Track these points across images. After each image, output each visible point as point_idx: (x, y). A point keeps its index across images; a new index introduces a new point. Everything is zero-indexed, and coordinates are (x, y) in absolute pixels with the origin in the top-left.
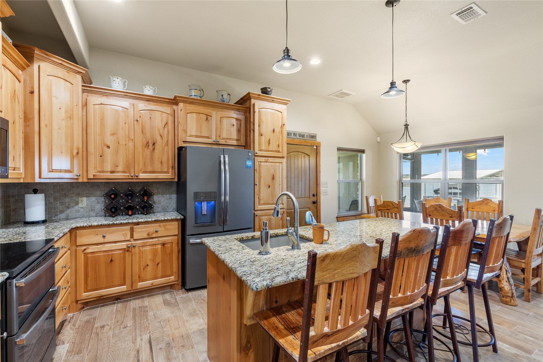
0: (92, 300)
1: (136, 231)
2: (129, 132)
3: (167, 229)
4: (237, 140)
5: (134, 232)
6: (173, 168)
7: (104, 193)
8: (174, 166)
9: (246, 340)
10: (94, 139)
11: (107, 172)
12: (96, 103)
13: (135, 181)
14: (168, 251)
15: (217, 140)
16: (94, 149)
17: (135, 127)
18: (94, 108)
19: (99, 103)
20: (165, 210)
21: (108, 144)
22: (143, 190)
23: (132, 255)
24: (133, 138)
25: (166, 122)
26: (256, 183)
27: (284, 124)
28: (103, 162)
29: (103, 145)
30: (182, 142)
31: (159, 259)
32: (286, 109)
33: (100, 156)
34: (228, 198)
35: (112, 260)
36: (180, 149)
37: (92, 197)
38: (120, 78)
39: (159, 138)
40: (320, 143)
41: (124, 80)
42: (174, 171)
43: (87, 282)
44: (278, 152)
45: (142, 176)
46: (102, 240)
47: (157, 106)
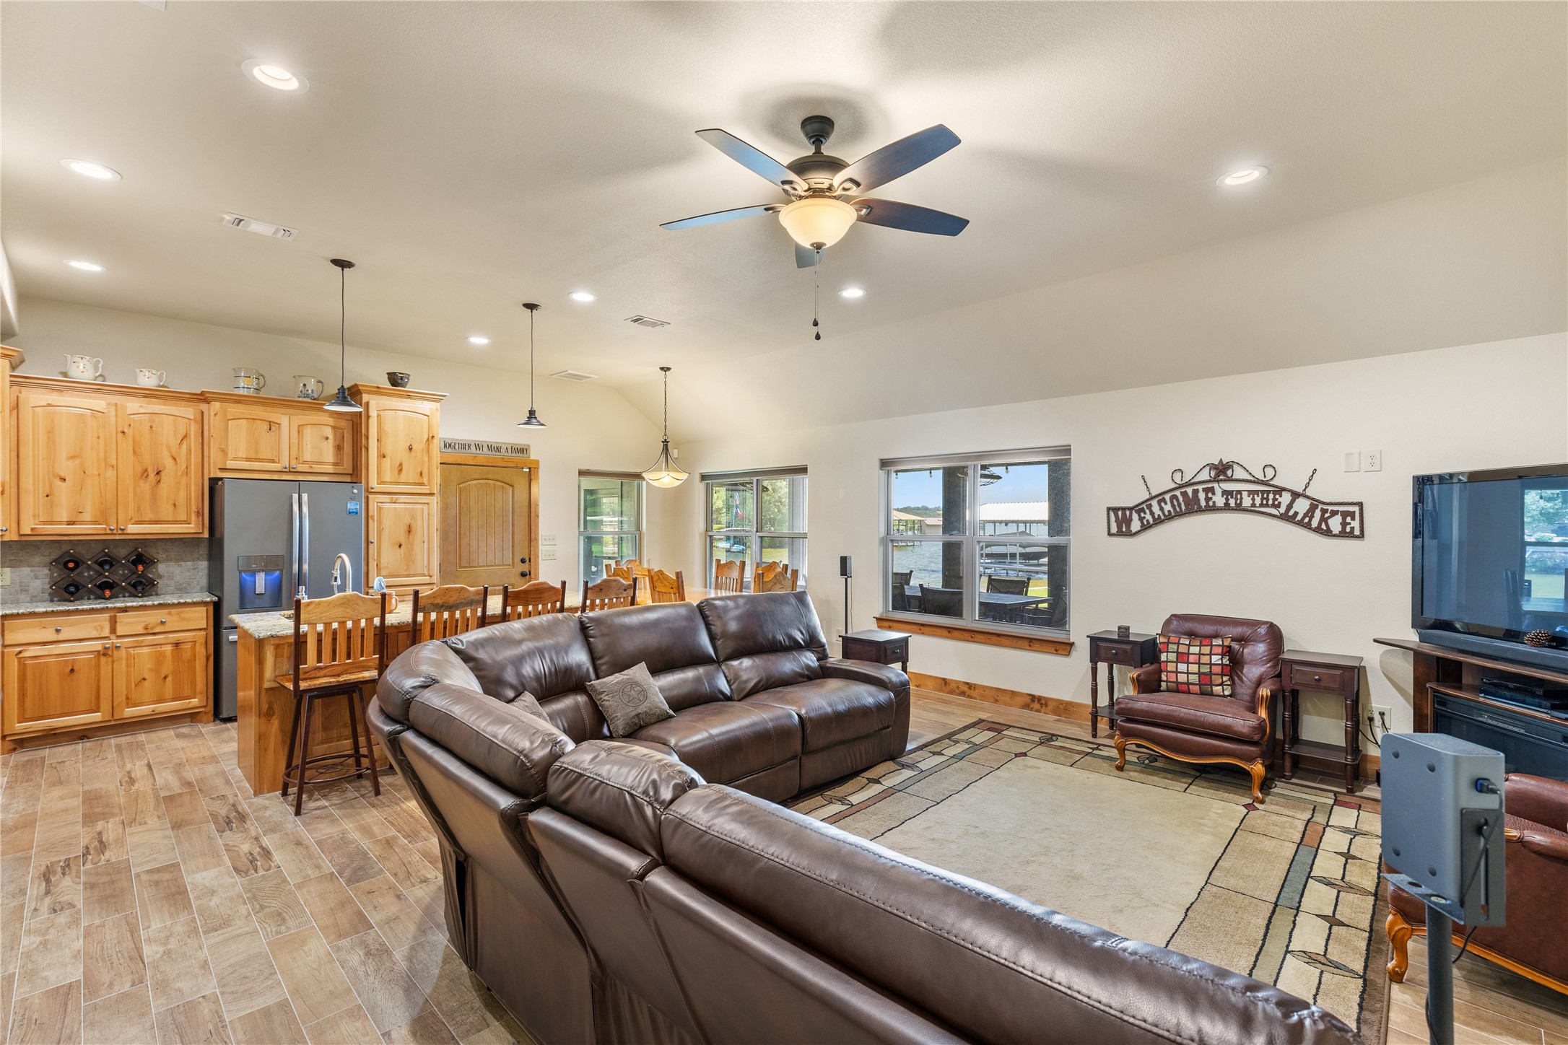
0: (33, 735)
1: (121, 622)
2: (105, 452)
3: (184, 619)
4: (335, 464)
5: (118, 624)
6: (199, 513)
7: (48, 560)
8: (201, 511)
9: (267, 706)
10: (34, 466)
11: (60, 523)
12: (37, 405)
13: (118, 537)
14: (187, 655)
15: (291, 466)
16: (34, 484)
17: (119, 443)
18: (34, 411)
19: (45, 404)
20: (181, 589)
21: (63, 475)
22: (136, 553)
23: (113, 662)
24: (114, 462)
25: (185, 434)
26: (371, 539)
27: (433, 437)
28: (52, 506)
29: (51, 476)
30: (218, 470)
31: (168, 667)
32: (439, 409)
33: (45, 495)
34: (306, 567)
35: (72, 670)
36: (214, 482)
37: (25, 567)
38: (87, 358)
39: (169, 463)
40: (537, 462)
41: (95, 360)
42: (201, 520)
43: (23, 706)
44: (422, 484)
45: (133, 529)
46: (54, 637)
47: (164, 405)
